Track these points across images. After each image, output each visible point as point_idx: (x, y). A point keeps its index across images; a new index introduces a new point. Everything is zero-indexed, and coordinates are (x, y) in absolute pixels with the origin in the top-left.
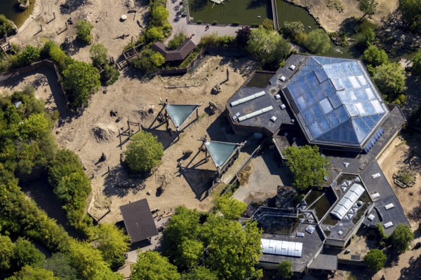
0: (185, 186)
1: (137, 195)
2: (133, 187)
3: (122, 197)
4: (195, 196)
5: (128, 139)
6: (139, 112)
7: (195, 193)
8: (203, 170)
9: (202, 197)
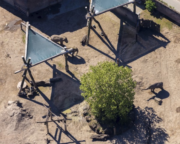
0: (145, 61)
1: (162, 117)
2: (150, 122)
3: (166, 135)
4: (162, 48)
5: (67, 133)
6: (20, 120)
7: (156, 48)
8: (120, 40)
9: (163, 39)
